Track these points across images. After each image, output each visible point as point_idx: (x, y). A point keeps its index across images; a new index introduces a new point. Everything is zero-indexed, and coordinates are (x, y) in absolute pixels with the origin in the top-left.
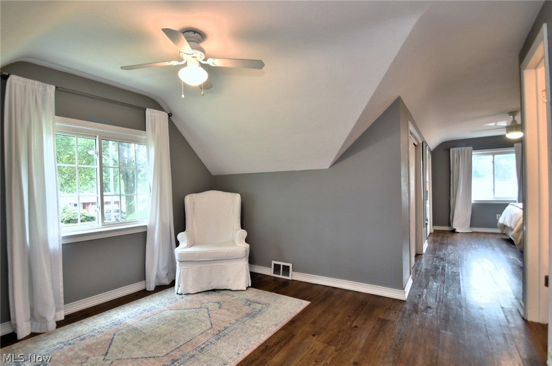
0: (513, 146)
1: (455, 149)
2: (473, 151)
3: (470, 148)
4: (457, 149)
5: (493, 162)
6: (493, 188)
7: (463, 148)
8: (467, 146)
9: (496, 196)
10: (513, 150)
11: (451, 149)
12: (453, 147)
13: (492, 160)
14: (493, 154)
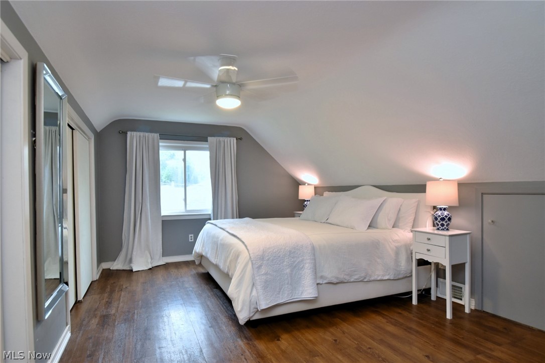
0: (207, 141)
1: (134, 133)
2: (160, 141)
3: (156, 136)
4: (138, 133)
5: (185, 160)
6: (184, 197)
7: (147, 134)
8: (151, 131)
9: (188, 208)
10: (205, 145)
11: (129, 133)
12: (132, 131)
13: (183, 157)
14: (185, 149)
